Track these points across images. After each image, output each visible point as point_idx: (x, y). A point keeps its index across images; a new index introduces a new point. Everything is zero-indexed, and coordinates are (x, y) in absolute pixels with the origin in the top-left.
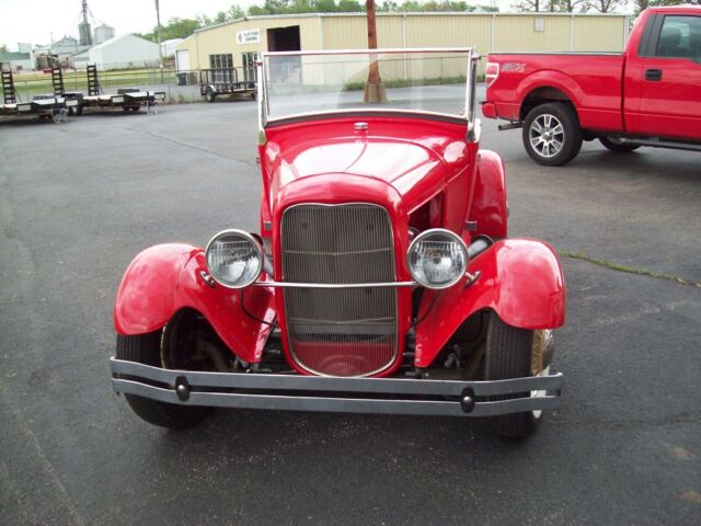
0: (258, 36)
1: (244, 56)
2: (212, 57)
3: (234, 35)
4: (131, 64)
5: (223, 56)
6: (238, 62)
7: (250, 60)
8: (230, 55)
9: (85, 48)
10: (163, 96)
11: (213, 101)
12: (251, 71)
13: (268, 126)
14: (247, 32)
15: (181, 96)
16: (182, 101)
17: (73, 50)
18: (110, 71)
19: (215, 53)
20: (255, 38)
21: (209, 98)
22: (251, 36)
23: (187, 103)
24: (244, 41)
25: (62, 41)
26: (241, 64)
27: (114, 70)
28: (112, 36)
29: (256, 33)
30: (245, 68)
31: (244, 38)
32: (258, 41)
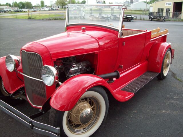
0: (171, 4)
1: (167, 9)
2: (158, 9)
3: (165, 3)
4: (141, 9)
5: (161, 9)
6: (165, 11)
7: (168, 11)
8: (163, 9)
9: (130, 4)
10: (136, 18)
11: (151, 20)
12: (168, 14)
13: (68, 26)
14: (168, 3)
15: (144, 18)
16: (144, 20)
17: (128, 4)
18: (135, 10)
19: (159, 8)
20: (170, 5)
21: (151, 19)
22: (169, 4)
23: (145, 20)
24: (167, 5)
25: (125, 2)
26: (166, 12)
27: (136, 10)
28: (138, 1)
29: (171, 3)
30: (166, 13)
31: (167, 4)
32: (171, 5)
